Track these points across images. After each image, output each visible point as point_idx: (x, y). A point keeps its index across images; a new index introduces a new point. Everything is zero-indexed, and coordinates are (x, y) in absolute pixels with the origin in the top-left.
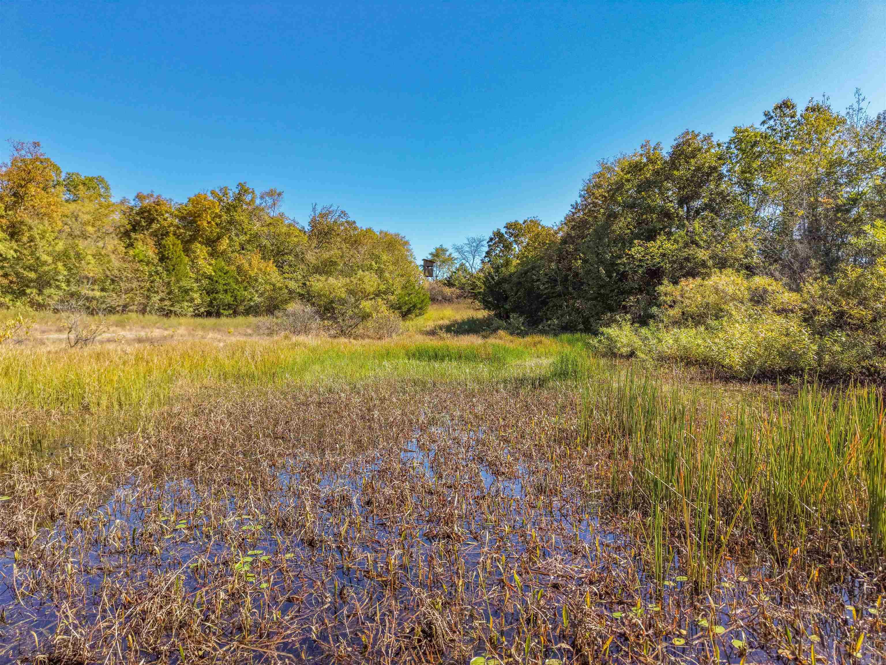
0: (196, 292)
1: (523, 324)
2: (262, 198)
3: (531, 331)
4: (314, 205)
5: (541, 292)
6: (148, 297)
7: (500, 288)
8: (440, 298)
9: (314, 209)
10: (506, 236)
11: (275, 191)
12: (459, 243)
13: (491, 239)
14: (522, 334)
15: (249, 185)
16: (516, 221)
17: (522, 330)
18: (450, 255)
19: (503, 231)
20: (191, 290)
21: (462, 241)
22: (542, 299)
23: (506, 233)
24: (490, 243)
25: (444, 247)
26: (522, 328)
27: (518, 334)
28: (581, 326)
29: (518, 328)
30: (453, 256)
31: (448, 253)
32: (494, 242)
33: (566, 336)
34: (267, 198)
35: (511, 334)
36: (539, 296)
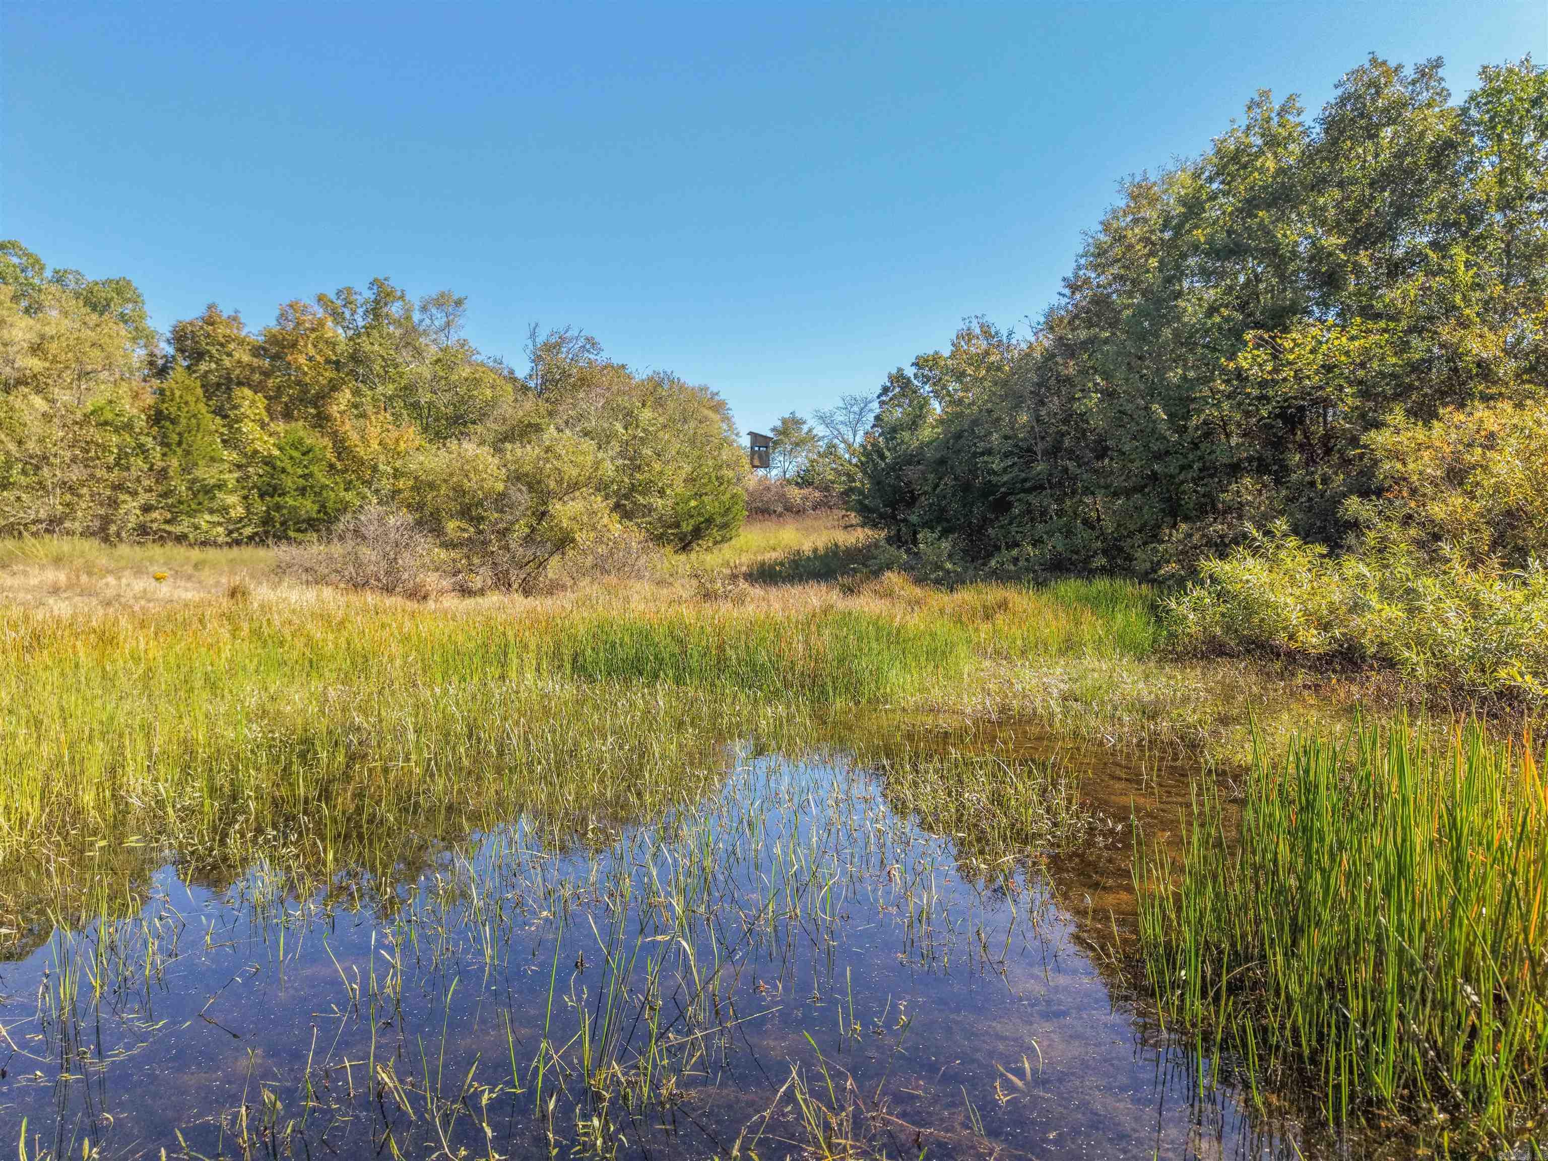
0: (231, 492)
1: (950, 556)
2: (424, 309)
3: (971, 572)
4: (533, 325)
5: (994, 479)
6: (114, 503)
7: (898, 477)
8: (780, 509)
9: (533, 335)
10: (916, 382)
11: (449, 296)
12: (827, 407)
13: (885, 390)
14: (950, 582)
15: (396, 283)
16: (936, 353)
17: (948, 572)
18: (810, 430)
19: (910, 372)
20: (221, 486)
21: (830, 404)
22: (998, 495)
23: (916, 376)
24: (884, 398)
25: (798, 415)
26: (949, 566)
27: (938, 582)
28: (1100, 561)
29: (938, 567)
30: (815, 432)
31: (805, 428)
32: (890, 394)
33: (1070, 587)
34: (434, 311)
35: (919, 581)
36: (989, 488)
